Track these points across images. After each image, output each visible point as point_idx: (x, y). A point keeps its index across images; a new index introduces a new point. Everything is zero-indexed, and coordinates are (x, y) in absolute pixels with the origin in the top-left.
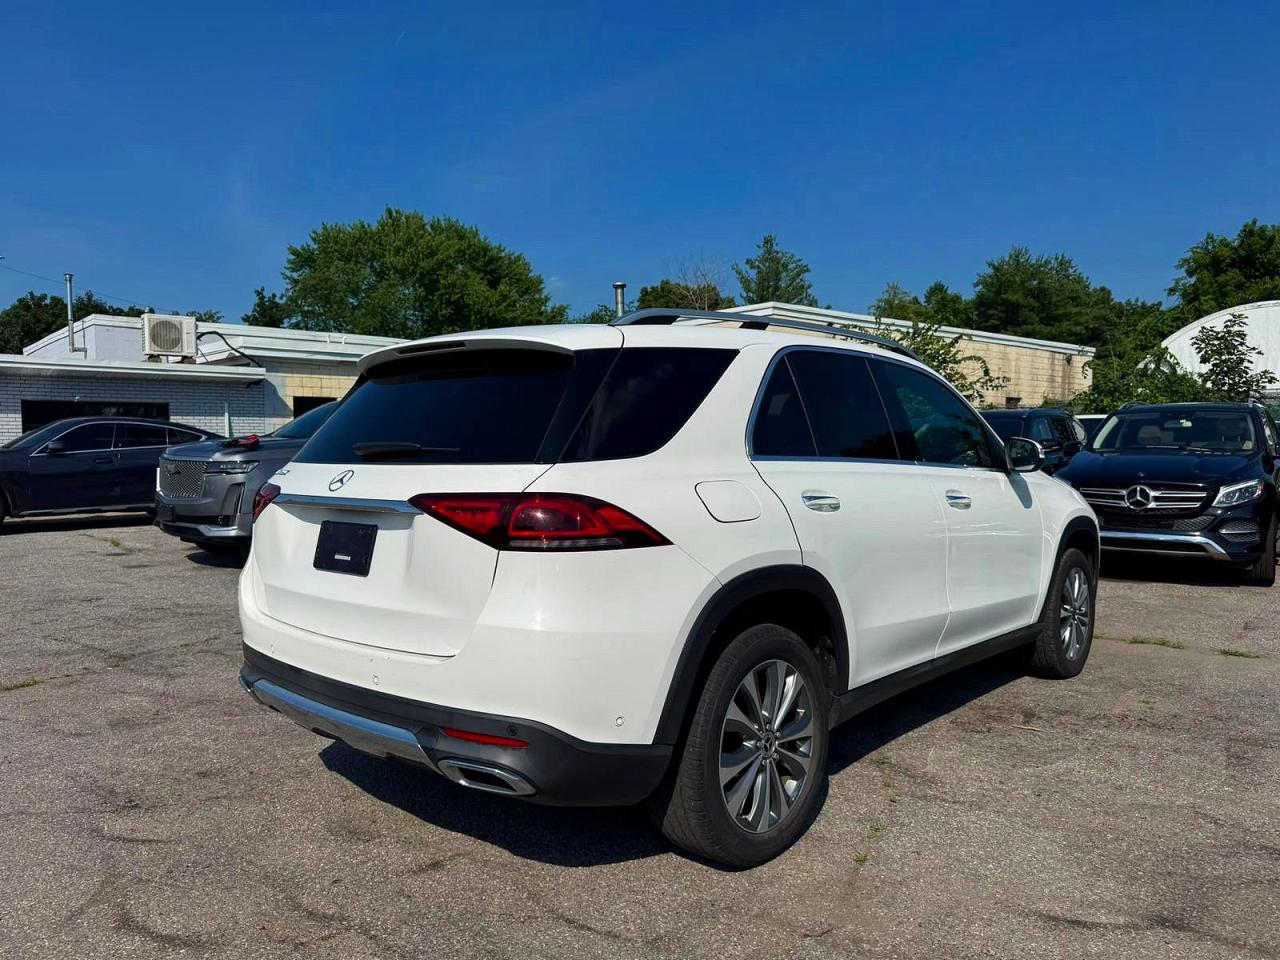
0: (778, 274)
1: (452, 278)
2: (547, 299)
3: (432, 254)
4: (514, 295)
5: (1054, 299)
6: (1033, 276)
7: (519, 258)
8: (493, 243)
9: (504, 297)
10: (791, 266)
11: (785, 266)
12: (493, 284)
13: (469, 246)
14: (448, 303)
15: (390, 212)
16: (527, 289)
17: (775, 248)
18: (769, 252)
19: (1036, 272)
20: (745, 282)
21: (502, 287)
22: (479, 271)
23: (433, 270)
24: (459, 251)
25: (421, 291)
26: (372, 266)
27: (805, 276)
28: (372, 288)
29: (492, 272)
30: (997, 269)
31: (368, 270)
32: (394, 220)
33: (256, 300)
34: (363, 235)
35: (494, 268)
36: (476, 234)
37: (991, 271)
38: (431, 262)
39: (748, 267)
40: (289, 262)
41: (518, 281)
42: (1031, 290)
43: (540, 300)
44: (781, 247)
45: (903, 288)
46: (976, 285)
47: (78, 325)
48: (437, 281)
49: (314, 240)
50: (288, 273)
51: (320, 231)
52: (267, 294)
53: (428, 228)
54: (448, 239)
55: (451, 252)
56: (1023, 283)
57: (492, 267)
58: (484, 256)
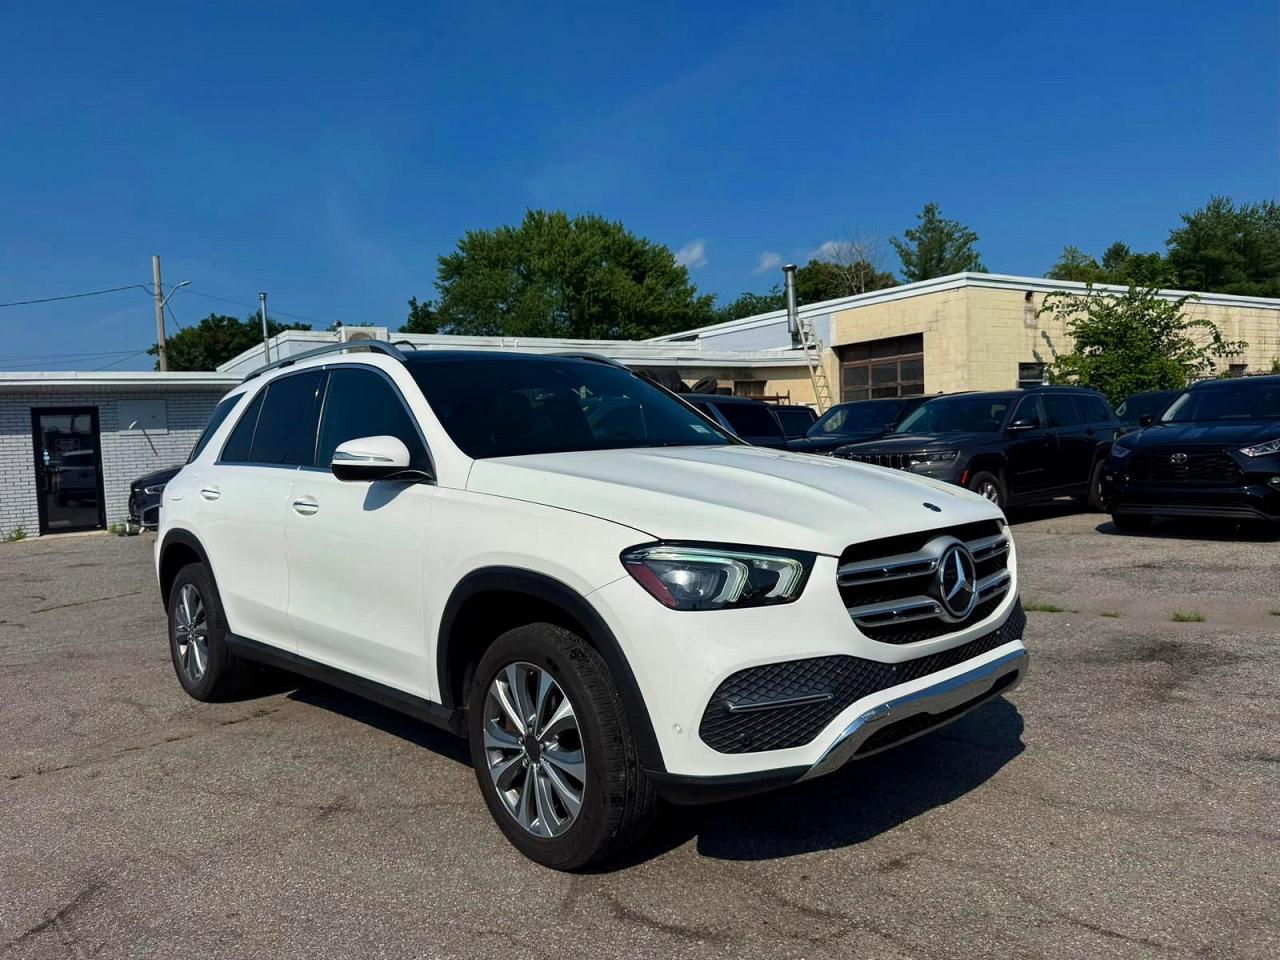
0: (942, 245)
1: (599, 275)
2: (693, 290)
3: (578, 253)
4: (660, 288)
5: (1265, 251)
6: (1237, 228)
7: (663, 249)
8: (638, 238)
9: (651, 291)
10: (956, 235)
11: (949, 236)
12: (639, 278)
13: (614, 242)
14: (596, 300)
15: (531, 215)
16: (672, 281)
17: (938, 217)
18: (930, 222)
19: (1240, 223)
20: (906, 256)
21: (648, 281)
22: (624, 266)
23: (580, 269)
24: (604, 247)
25: (570, 291)
26: (519, 271)
27: (973, 245)
28: (521, 291)
29: (637, 266)
30: (1193, 223)
31: (515, 275)
32: (535, 222)
33: (410, 311)
34: (507, 240)
35: (639, 262)
36: (620, 229)
37: (1186, 226)
38: (578, 260)
39: (907, 239)
40: (440, 271)
41: (663, 273)
42: (1235, 245)
43: (685, 292)
44: (943, 215)
45: (1082, 251)
46: (1169, 243)
47: (272, 341)
48: (585, 279)
49: (462, 249)
50: (439, 282)
51: (466, 240)
52: (420, 304)
53: (572, 226)
54: (593, 235)
55: (597, 248)
56: (1225, 236)
57: (636, 261)
58: (629, 250)
